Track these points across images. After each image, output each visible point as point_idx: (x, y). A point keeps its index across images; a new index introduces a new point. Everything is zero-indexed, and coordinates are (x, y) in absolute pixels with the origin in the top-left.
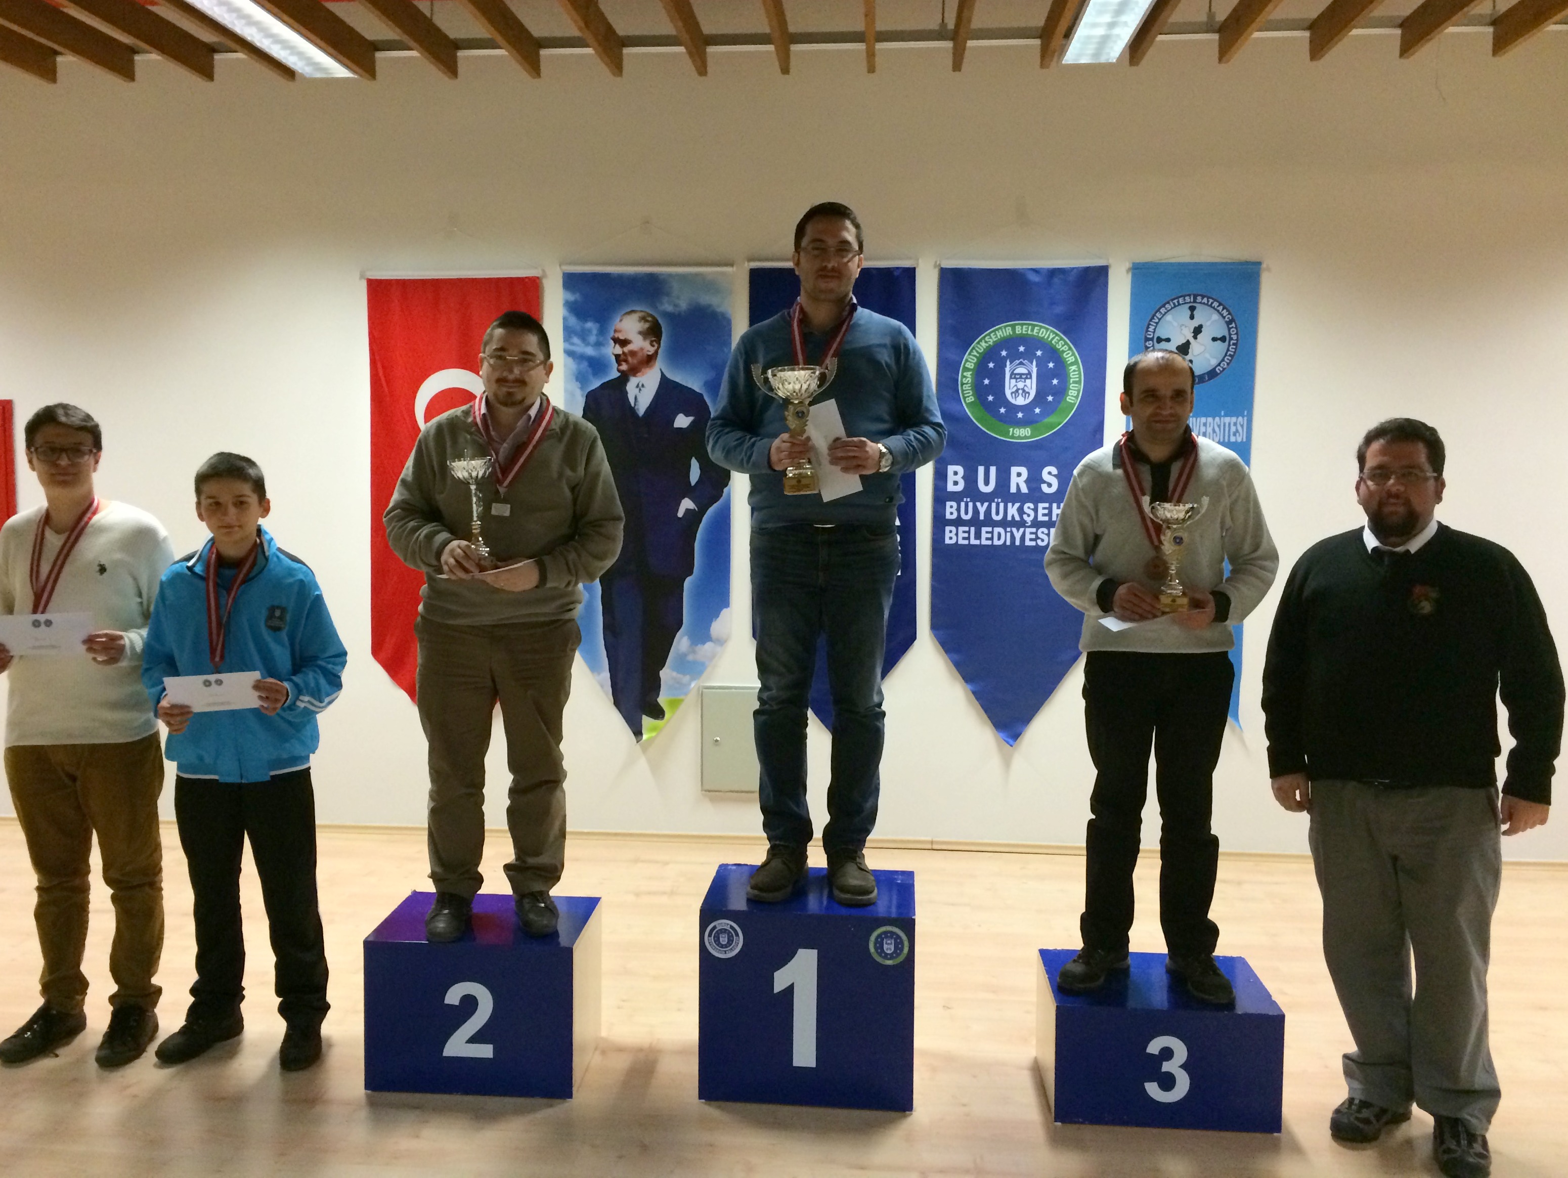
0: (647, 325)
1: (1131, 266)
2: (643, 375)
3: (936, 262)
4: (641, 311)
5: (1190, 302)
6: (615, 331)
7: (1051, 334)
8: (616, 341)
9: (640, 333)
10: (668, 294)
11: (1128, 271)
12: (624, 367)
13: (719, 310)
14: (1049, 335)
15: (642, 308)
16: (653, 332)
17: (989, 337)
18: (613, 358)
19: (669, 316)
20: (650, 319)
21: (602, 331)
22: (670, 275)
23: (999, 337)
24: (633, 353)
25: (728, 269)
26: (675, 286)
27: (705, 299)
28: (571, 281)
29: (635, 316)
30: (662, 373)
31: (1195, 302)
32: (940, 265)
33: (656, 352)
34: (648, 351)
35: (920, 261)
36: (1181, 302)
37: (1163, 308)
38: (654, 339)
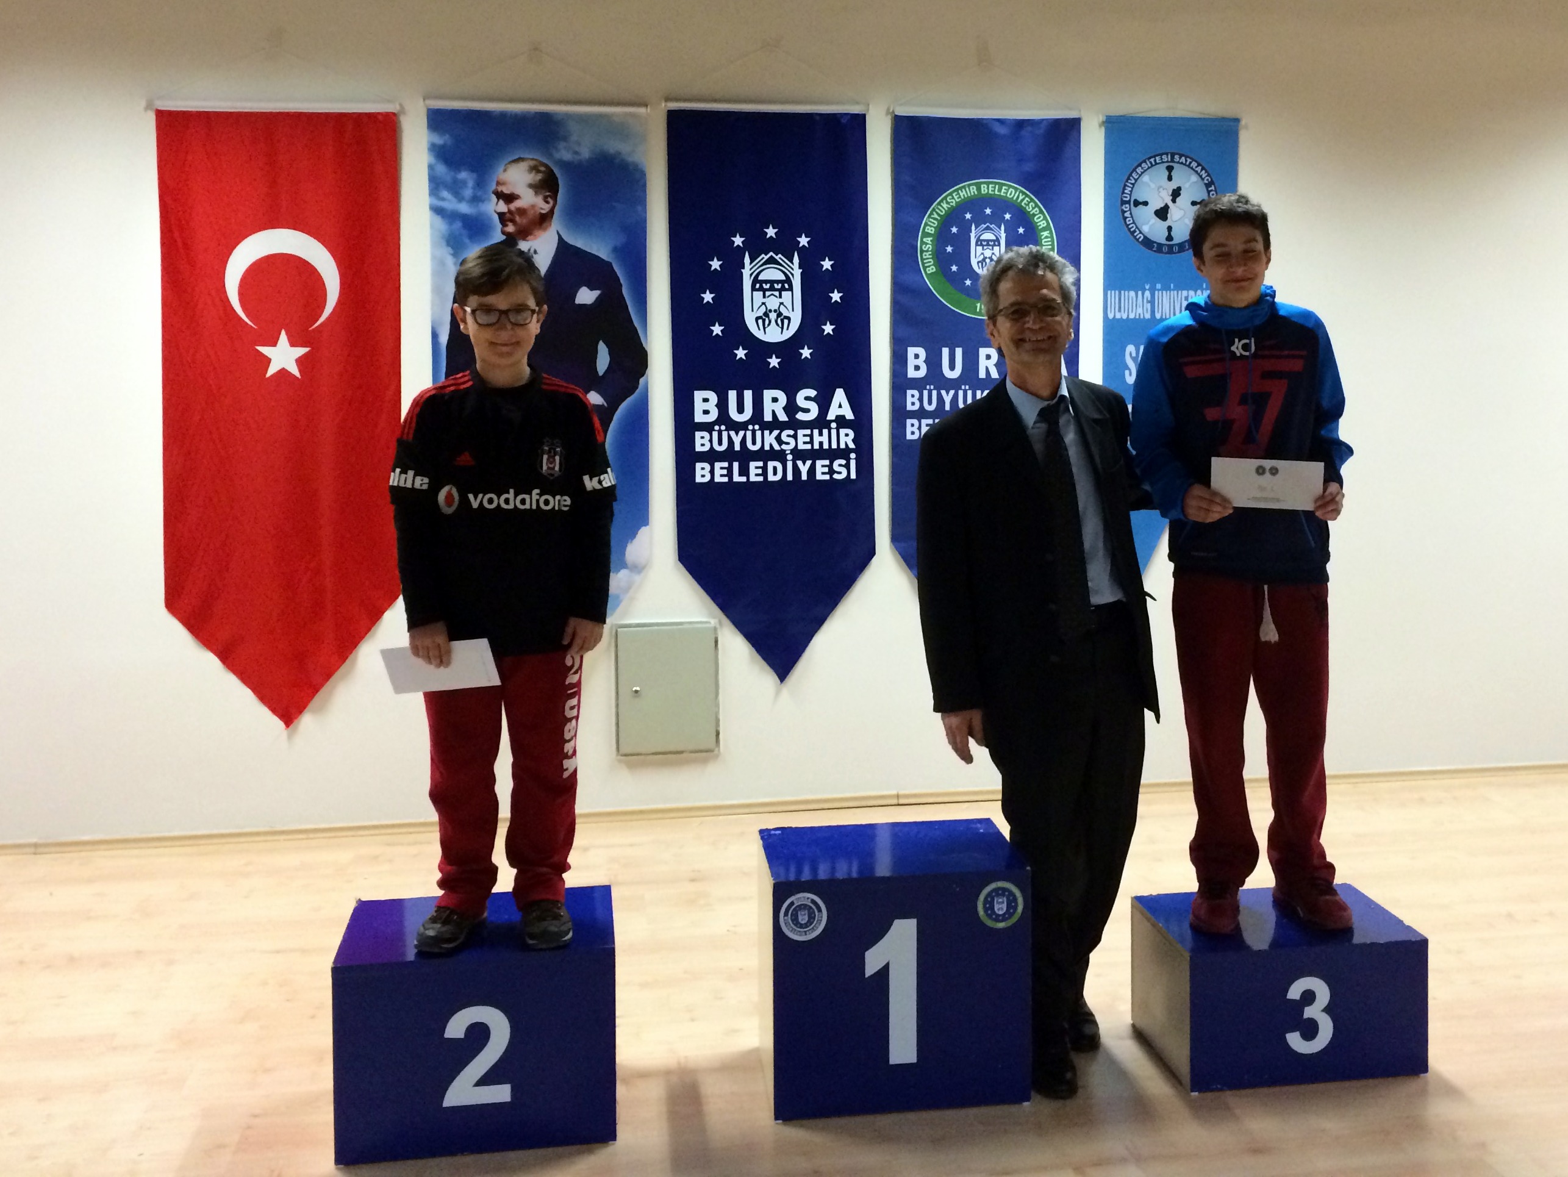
0: (539, 177)
1: (1105, 119)
2: (535, 239)
3: (888, 109)
4: (532, 159)
5: (1167, 162)
6: (498, 183)
7: (1021, 194)
8: (500, 195)
9: (531, 186)
10: (565, 139)
11: (1100, 126)
12: (511, 228)
13: (630, 159)
14: (1019, 196)
15: (534, 155)
16: (547, 185)
17: (950, 197)
18: (496, 218)
19: (566, 165)
20: (542, 169)
21: (480, 184)
22: (569, 116)
23: (962, 197)
24: (522, 212)
25: (642, 110)
26: (573, 127)
27: (613, 146)
28: (438, 120)
29: (523, 166)
30: (560, 238)
31: (1172, 161)
32: (893, 112)
33: (552, 212)
34: (542, 209)
35: (870, 106)
36: (1158, 161)
37: (1140, 168)
38: (548, 194)
